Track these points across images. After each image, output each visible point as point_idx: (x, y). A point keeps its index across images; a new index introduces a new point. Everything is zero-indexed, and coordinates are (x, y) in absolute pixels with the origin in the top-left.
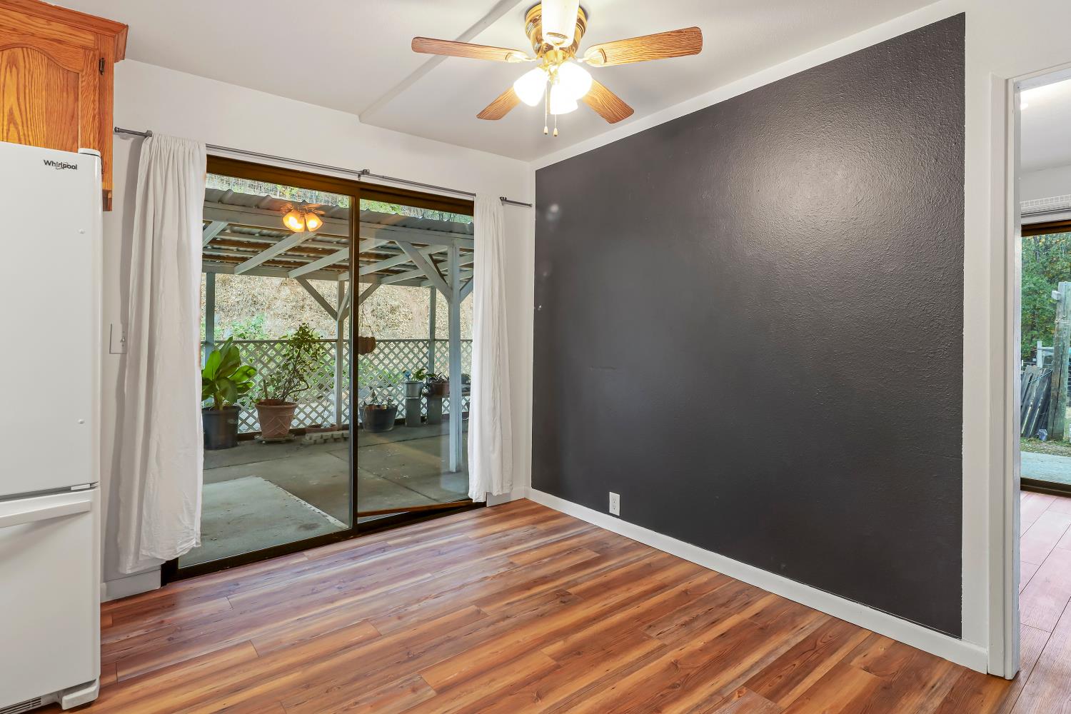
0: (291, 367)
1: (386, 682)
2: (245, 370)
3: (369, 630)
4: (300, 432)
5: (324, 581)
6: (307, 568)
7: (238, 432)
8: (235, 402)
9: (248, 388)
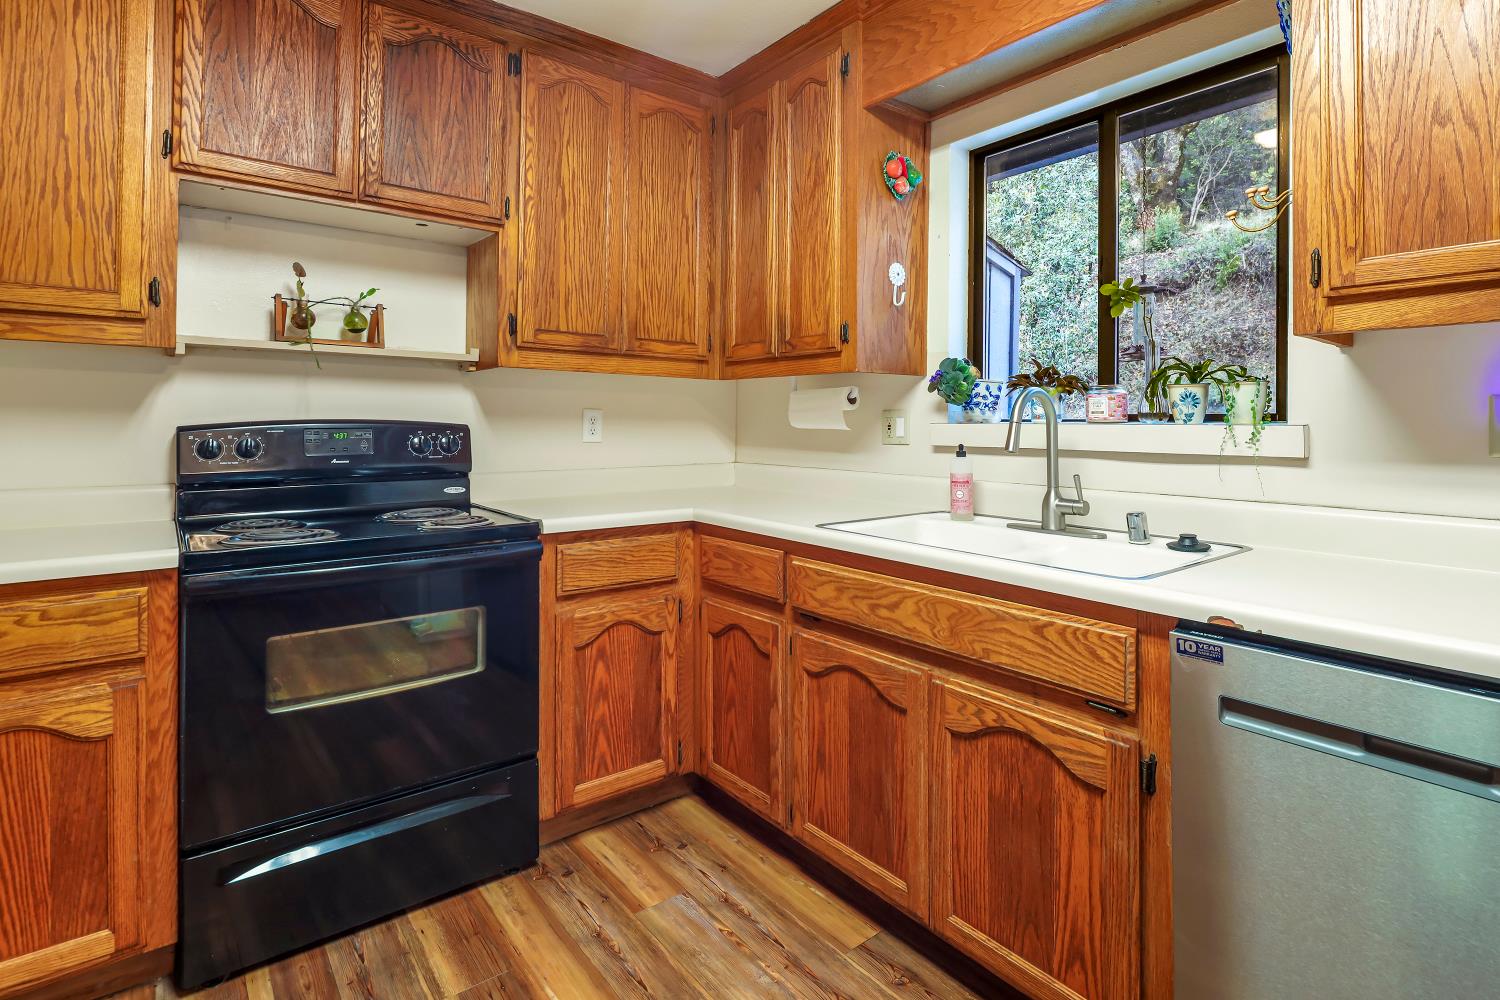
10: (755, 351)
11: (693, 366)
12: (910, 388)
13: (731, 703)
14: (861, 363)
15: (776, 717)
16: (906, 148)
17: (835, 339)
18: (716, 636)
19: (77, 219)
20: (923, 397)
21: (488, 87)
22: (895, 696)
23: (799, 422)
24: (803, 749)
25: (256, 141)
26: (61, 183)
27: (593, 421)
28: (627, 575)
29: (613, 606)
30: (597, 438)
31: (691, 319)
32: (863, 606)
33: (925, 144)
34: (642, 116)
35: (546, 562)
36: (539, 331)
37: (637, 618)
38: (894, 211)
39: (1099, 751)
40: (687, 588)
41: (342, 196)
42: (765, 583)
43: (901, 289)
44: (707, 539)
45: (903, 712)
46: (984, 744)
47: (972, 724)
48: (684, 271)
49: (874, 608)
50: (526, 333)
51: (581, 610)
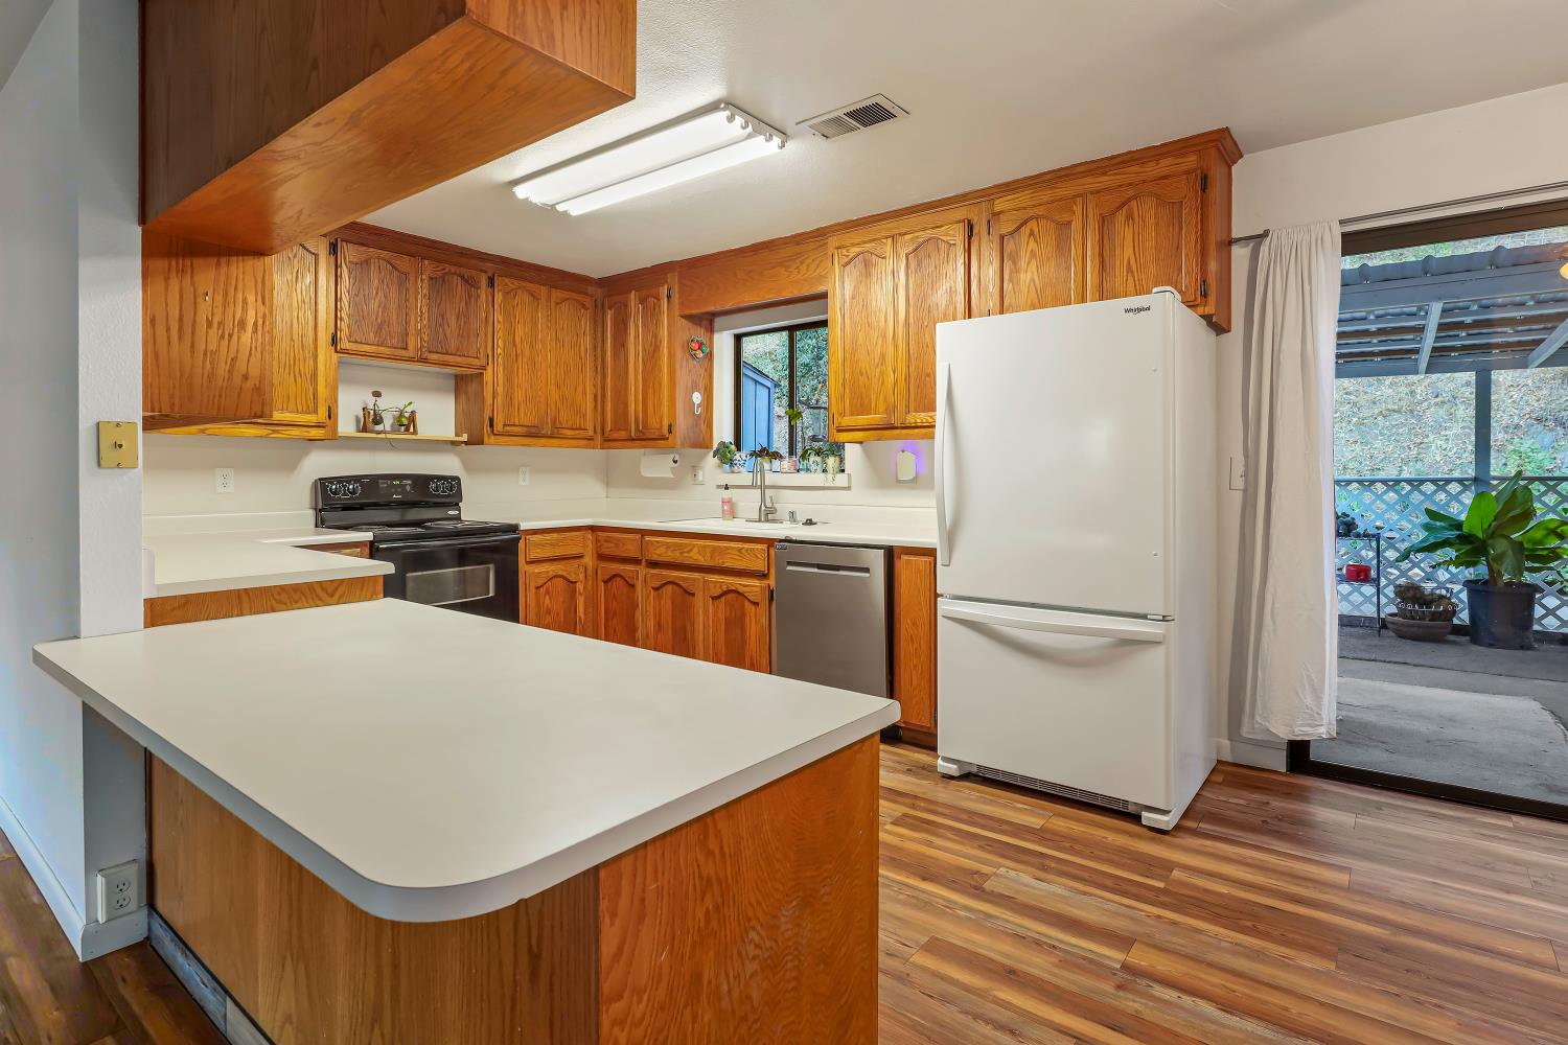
1: (1516, 1021)
2: (1552, 526)
3: (1544, 954)
5: (1516, 862)
6: (1502, 836)
7: (1536, 627)
8: (1528, 578)
9: (1558, 557)
10: (622, 434)
11: (585, 442)
12: (704, 456)
13: (615, 614)
14: (679, 442)
15: (638, 613)
16: (699, 334)
17: (665, 431)
18: (606, 582)
19: (299, 380)
20: (711, 461)
21: (479, 296)
22: (691, 590)
23: (646, 473)
24: (651, 624)
25: (372, 334)
26: (292, 362)
27: (524, 473)
28: (559, 552)
29: (553, 568)
30: (527, 483)
31: (585, 415)
32: (677, 554)
33: (711, 330)
34: (557, 304)
35: (521, 544)
36: (505, 425)
37: (564, 574)
38: (695, 366)
39: (757, 589)
40: (589, 560)
41: (410, 360)
42: (631, 550)
43: (699, 405)
44: (600, 533)
45: (693, 595)
46: (723, 599)
47: (718, 592)
48: (580, 389)
49: (681, 553)
50: (499, 427)
51: (537, 569)
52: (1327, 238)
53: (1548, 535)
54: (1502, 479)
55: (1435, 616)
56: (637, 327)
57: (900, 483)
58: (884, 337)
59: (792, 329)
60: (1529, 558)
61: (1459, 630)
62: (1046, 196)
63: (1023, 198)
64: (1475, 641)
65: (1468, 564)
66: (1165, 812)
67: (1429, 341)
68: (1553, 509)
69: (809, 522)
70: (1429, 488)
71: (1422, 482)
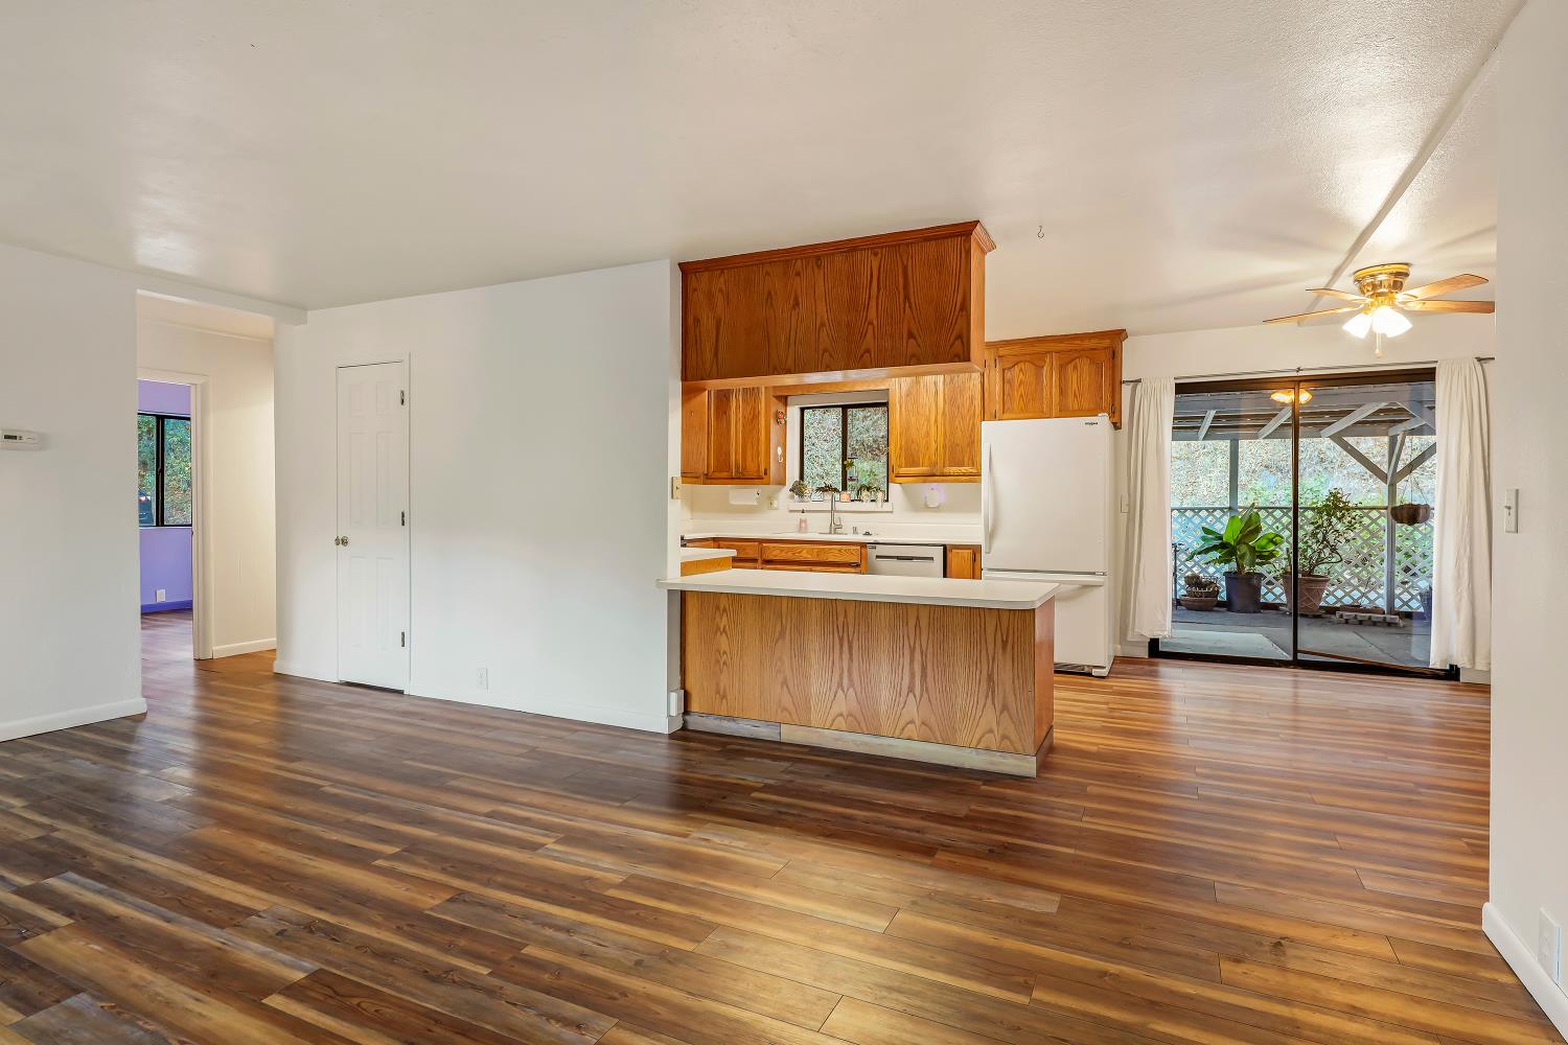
0: (1320, 536)
2: (1271, 537)
4: (1331, 610)
7: (1262, 600)
8: (1258, 569)
9: (1273, 556)
10: (725, 474)
12: (782, 490)
14: (771, 481)
16: (781, 407)
17: (761, 473)
20: (785, 494)
23: (731, 502)
32: (790, 554)
33: (784, 405)
38: (778, 429)
42: (750, 553)
43: (780, 457)
44: (722, 543)
49: (793, 553)
52: (1169, 386)
53: (1268, 543)
54: (1244, 508)
55: (1208, 595)
56: (737, 400)
57: (927, 508)
58: (929, 421)
59: (845, 408)
60: (1258, 557)
61: (1221, 604)
62: (1029, 350)
63: (1016, 350)
64: (1230, 610)
65: (1227, 562)
66: (1103, 668)
67: (1208, 423)
68: (1271, 527)
69: (867, 534)
70: (1204, 513)
71: (1200, 509)
